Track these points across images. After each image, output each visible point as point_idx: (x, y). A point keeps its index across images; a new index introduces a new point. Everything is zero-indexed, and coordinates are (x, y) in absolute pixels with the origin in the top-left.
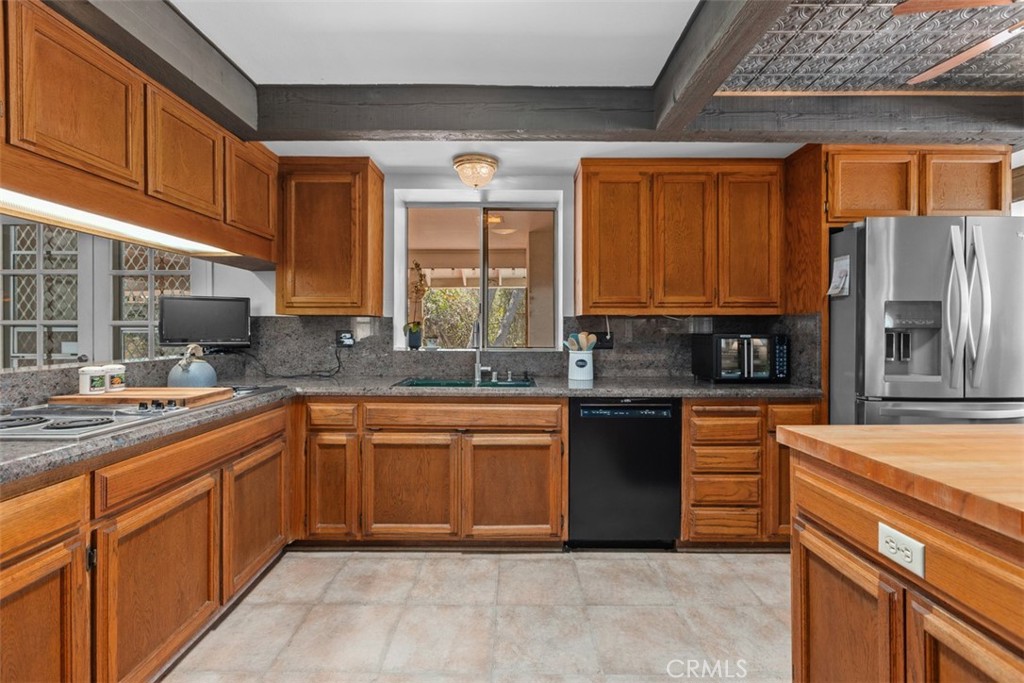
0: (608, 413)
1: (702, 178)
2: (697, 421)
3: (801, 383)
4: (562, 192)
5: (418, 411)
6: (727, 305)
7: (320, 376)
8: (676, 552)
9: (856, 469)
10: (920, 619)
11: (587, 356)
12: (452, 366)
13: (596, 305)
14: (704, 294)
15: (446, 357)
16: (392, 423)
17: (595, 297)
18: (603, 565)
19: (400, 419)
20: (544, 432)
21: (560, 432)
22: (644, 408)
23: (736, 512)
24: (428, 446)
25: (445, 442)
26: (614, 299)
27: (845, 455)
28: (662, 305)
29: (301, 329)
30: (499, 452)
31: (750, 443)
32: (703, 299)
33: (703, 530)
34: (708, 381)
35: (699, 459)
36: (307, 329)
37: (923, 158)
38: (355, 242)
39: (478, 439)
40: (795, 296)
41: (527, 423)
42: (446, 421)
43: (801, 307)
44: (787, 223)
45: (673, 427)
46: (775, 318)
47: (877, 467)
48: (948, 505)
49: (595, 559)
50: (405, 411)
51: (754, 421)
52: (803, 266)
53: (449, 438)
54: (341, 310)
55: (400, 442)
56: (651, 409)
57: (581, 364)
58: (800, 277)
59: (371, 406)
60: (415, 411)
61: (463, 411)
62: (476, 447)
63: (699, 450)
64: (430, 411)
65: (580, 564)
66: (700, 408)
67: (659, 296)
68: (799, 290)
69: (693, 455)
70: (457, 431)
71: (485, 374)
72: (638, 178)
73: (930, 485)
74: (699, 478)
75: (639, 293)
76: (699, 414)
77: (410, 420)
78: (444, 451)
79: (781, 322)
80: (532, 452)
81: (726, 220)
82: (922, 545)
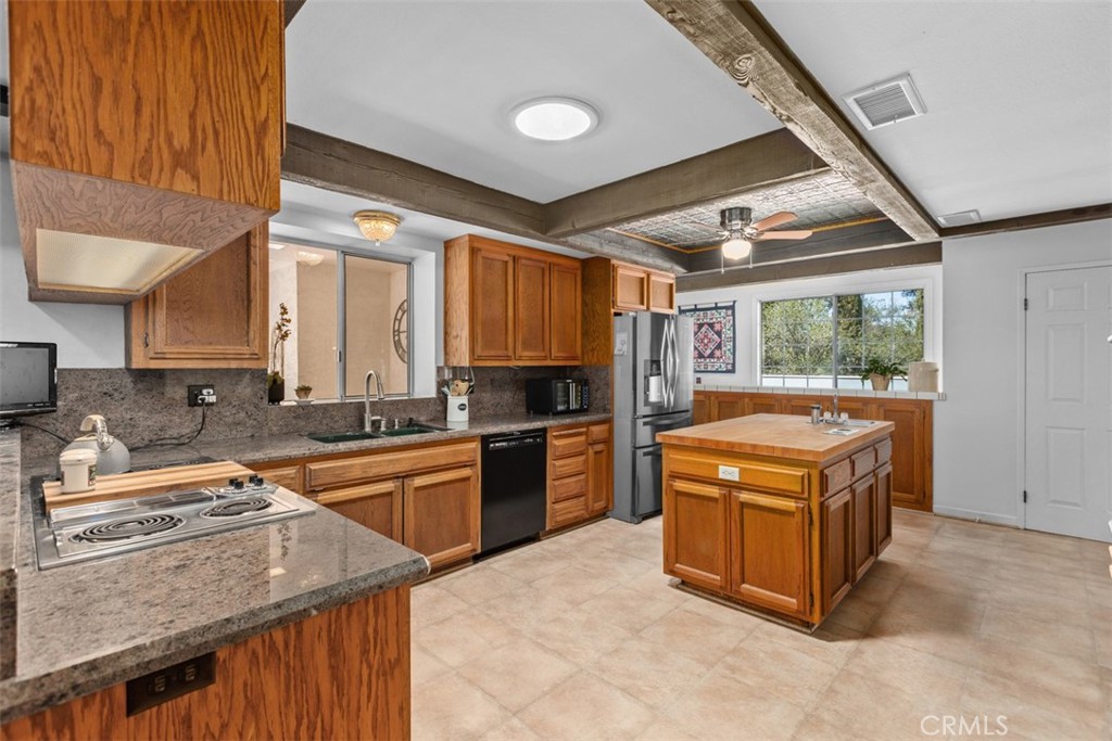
0: (504, 444)
1: (542, 265)
2: (556, 442)
3: (597, 411)
4: (434, 254)
5: (366, 463)
6: (557, 359)
7: (162, 445)
8: (540, 540)
9: (708, 445)
10: (738, 497)
11: (464, 400)
12: (336, 418)
13: (480, 358)
14: (544, 350)
15: (330, 408)
16: (341, 479)
17: (479, 352)
18: (510, 562)
19: (348, 475)
20: (465, 466)
21: (476, 464)
22: (526, 438)
23: (575, 501)
24: (371, 497)
25: (389, 490)
26: (492, 353)
27: (700, 440)
28: (520, 359)
29: (131, 385)
30: (432, 490)
31: (581, 454)
32: (543, 354)
33: (559, 519)
34: (547, 414)
35: (558, 469)
36: (140, 386)
37: (648, 276)
38: (255, 284)
39: (419, 481)
40: (590, 354)
41: (456, 460)
42: (390, 470)
43: (596, 360)
44: (584, 303)
45: (540, 450)
46: (576, 367)
47: (718, 443)
48: (749, 450)
49: (500, 560)
50: (352, 466)
51: (583, 438)
52: (597, 334)
53: (393, 485)
54: (232, 362)
55: (348, 498)
56: (530, 437)
57: (462, 407)
58: (594, 341)
59: (314, 466)
60: (361, 464)
61: (404, 458)
62: (418, 489)
63: (558, 463)
64: (376, 462)
65: (496, 566)
66: (557, 433)
67: (520, 352)
68: (593, 350)
69: (554, 466)
70: (398, 477)
71: (376, 425)
72: (506, 258)
73: (741, 445)
74: (556, 483)
75: (506, 349)
76: (556, 437)
77: (357, 474)
78: (387, 499)
79: (580, 370)
80: (457, 485)
81: (556, 298)
82: (737, 469)
